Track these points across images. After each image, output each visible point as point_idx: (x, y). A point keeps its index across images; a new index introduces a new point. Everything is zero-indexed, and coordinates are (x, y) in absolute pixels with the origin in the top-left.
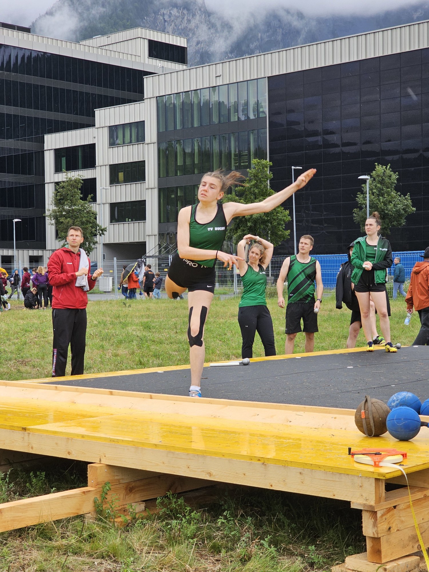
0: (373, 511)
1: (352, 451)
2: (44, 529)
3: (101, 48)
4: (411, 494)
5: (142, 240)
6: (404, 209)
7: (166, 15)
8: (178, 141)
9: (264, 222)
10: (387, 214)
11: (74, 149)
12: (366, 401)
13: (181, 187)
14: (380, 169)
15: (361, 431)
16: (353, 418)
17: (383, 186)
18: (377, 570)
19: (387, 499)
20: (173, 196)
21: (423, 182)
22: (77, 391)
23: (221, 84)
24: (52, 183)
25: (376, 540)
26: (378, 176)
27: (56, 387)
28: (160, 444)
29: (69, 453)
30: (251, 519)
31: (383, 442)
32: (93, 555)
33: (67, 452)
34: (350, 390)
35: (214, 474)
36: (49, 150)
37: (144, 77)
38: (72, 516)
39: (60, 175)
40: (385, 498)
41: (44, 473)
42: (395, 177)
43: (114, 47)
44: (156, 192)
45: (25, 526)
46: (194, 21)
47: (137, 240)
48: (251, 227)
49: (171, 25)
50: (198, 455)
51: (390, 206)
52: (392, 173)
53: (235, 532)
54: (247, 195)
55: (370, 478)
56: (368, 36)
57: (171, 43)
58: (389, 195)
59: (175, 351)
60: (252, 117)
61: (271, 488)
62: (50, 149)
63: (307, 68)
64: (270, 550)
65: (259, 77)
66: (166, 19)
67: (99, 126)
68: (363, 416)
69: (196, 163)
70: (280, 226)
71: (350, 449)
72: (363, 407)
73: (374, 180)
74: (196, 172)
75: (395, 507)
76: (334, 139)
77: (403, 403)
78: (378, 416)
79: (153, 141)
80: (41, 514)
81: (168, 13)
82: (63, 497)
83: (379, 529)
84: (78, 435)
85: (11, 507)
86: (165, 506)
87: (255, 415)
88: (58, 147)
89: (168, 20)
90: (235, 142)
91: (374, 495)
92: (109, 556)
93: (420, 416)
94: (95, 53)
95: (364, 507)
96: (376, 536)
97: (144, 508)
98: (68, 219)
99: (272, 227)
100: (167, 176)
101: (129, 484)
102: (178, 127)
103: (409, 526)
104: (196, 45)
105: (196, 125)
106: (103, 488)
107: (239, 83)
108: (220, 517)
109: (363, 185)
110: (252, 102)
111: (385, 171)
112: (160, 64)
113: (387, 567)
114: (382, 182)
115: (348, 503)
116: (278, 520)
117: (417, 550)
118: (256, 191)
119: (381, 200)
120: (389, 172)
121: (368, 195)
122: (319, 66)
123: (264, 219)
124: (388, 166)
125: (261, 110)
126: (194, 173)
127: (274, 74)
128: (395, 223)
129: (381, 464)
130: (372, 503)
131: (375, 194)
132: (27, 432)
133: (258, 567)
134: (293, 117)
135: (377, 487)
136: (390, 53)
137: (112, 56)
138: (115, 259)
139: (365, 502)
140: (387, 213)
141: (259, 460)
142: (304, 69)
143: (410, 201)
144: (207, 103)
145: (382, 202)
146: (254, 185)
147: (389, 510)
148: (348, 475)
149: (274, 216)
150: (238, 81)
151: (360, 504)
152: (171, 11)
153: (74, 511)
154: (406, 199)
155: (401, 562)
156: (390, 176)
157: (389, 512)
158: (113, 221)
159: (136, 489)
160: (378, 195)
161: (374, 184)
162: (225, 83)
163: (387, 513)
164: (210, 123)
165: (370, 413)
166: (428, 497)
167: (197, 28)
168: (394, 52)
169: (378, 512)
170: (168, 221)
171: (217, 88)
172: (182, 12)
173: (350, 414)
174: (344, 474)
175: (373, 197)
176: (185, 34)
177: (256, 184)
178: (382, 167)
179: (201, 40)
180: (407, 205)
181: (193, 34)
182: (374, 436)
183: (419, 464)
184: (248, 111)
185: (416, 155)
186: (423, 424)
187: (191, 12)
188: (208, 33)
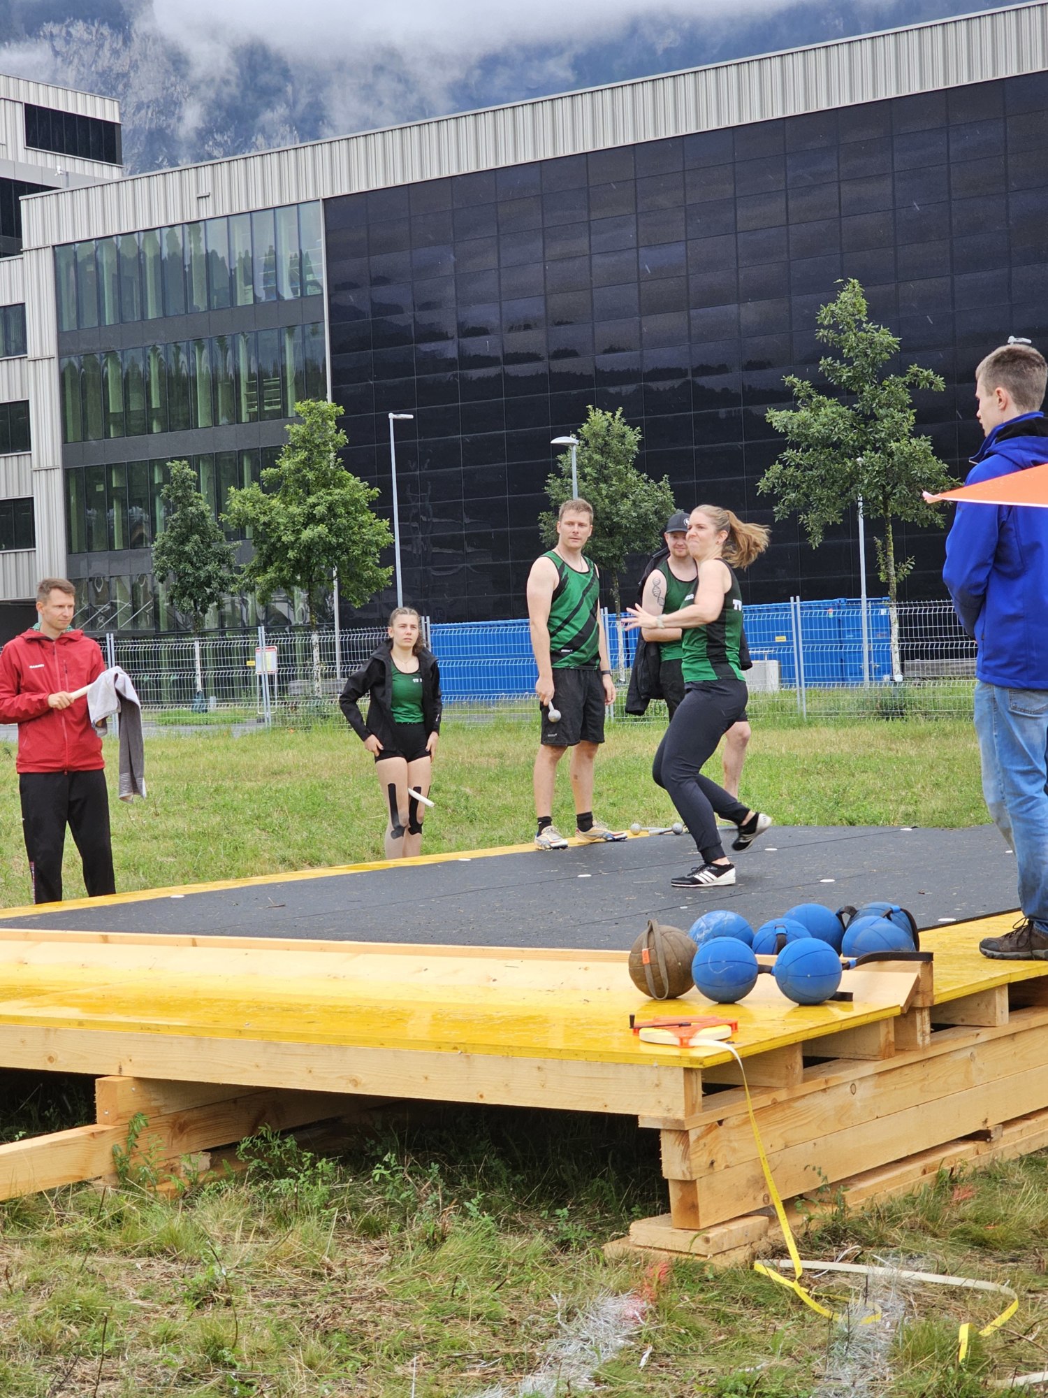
0: (681, 1131)
1: (636, 1021)
2: (19, 1210)
4: (751, 1097)
5: (24, 595)
6: (656, 513)
7: (58, 39)
8: (110, 353)
9: (330, 549)
10: (619, 526)
12: (651, 930)
13: (118, 466)
14: (598, 419)
15: (642, 990)
16: (626, 966)
17: (607, 459)
18: (692, 1241)
19: (705, 1107)
20: (100, 488)
21: (695, 447)
22: (26, 938)
23: (211, 215)
25: (688, 1185)
26: (595, 435)
28: (247, 1028)
29: (51, 1059)
30: (437, 1166)
31: (687, 1007)
32: (129, 1252)
33: (46, 1058)
34: (597, 919)
35: (363, 1081)
37: (20, 198)
38: (71, 1182)
40: (703, 1106)
42: (633, 436)
44: (58, 477)
46: (127, 53)
47: (12, 596)
48: (298, 561)
49: (71, 63)
50: (329, 1046)
51: (625, 506)
52: (627, 428)
53: (409, 1193)
54: (287, 486)
55: (674, 1067)
56: (558, 103)
57: (80, 113)
58: (621, 480)
59: (168, 855)
60: (287, 294)
61: (481, 1101)
63: (417, 179)
64: (484, 1220)
65: (301, 200)
66: (58, 49)
68: (646, 960)
69: (154, 406)
70: (369, 558)
71: (632, 1018)
72: (645, 943)
73: (587, 444)
74: (156, 428)
75: (720, 1122)
76: (483, 346)
77: (719, 932)
78: (674, 959)
79: (47, 354)
80: (14, 1181)
81: (64, 33)
82: (53, 1145)
83: (693, 1165)
84: (69, 1022)
86: (260, 1155)
87: (419, 971)
89: (64, 50)
90: (249, 352)
91: (683, 1100)
92: (163, 1251)
93: (756, 956)
95: (664, 1125)
96: (688, 1178)
97: (208, 1164)
99: (349, 560)
100: (85, 438)
101: (178, 1115)
102: (109, 319)
103: (745, 1160)
104: (134, 114)
105: (152, 313)
106: (131, 1124)
107: (253, 214)
108: (378, 1165)
109: (560, 457)
110: (287, 254)
111: (610, 424)
112: (59, 168)
113: (710, 1235)
114: (604, 450)
115: (634, 1119)
116: (487, 1170)
117: (762, 1206)
118: (311, 476)
119: (604, 492)
120: (619, 426)
121: (575, 482)
122: (445, 174)
124: (618, 413)
125: (309, 278)
126: (150, 431)
127: (338, 193)
128: (637, 545)
129: (693, 1042)
130: (680, 1115)
131: (588, 478)
133: (463, 1252)
134: (384, 294)
135: (688, 1083)
136: (610, 145)
139: (665, 1115)
140: (617, 523)
141: (455, 1048)
142: (409, 181)
143: (670, 493)
144: (178, 260)
145: (607, 497)
146: (303, 462)
147: (710, 1128)
148: (631, 1065)
149: (353, 533)
150: (253, 208)
151: (657, 1119)
152: (71, 30)
153: (76, 1173)
154: (660, 487)
155: (734, 1226)
156: (623, 436)
157: (711, 1131)
159: (192, 1127)
160: (597, 481)
161: (587, 454)
162: (221, 214)
163: (707, 1134)
164: (186, 312)
165: (659, 953)
166: (780, 1103)
167: (136, 72)
168: (620, 143)
169: (690, 1132)
170: (90, 549)
171: (201, 224)
172: (97, 32)
173: (618, 960)
174: (625, 1064)
175: (585, 484)
176: (107, 85)
177: (309, 459)
178: (604, 414)
179: (146, 101)
180: (663, 503)
181: (126, 86)
182: (668, 998)
183: (762, 1040)
184: (279, 281)
185: (676, 383)
186: (763, 969)
187: (119, 31)
188: (164, 83)
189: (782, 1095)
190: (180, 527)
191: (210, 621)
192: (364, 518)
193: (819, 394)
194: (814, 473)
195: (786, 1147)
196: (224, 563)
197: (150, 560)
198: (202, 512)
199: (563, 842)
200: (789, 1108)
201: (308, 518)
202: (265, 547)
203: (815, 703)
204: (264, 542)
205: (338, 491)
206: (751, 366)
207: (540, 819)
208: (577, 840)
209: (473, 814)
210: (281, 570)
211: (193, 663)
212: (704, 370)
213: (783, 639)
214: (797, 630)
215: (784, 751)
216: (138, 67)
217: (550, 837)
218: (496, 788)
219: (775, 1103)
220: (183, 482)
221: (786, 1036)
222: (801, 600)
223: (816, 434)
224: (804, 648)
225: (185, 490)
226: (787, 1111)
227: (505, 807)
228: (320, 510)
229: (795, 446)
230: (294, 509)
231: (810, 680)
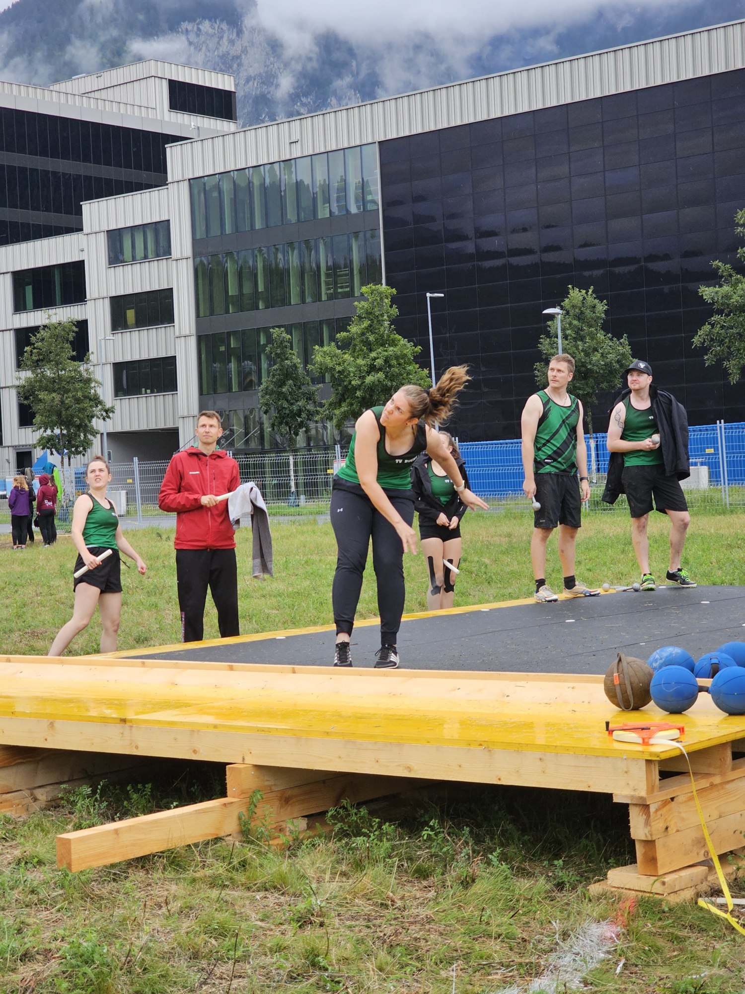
0: (644, 805)
1: (610, 725)
2: (175, 857)
3: (86, 95)
4: (695, 781)
5: (170, 425)
6: (618, 362)
7: (191, 33)
8: (229, 254)
9: (386, 390)
10: (591, 371)
11: (47, 271)
12: (620, 660)
13: (235, 333)
14: (575, 295)
15: (614, 704)
16: (601, 687)
17: (583, 323)
18: (653, 884)
19: (661, 788)
20: (222, 349)
21: (646, 314)
23: (300, 155)
24: (10, 330)
25: (650, 843)
26: (573, 306)
27: (143, 663)
28: (333, 730)
29: (195, 752)
30: (468, 829)
31: (647, 716)
32: (251, 888)
33: (192, 751)
34: (580, 651)
35: (415, 768)
36: (4, 273)
37: (166, 146)
38: (210, 838)
39: (24, 316)
40: (660, 788)
41: (149, 786)
42: (601, 307)
43: (109, 94)
44: (193, 342)
45: (148, 853)
46: (239, 42)
47: (161, 426)
48: (363, 398)
49: (200, 50)
50: (391, 743)
51: (596, 357)
52: (597, 301)
53: (448, 847)
54: (355, 345)
55: (638, 759)
56: (547, 69)
57: (207, 85)
58: (592, 339)
59: (273, 609)
60: (353, 210)
61: (499, 783)
62: (5, 271)
63: (445, 126)
64: (502, 867)
65: (363, 143)
66: (191, 40)
67: (89, 231)
68: (617, 682)
69: (260, 290)
71: (607, 723)
72: (615, 670)
73: (568, 313)
74: (261, 305)
75: (672, 799)
76: (494, 244)
77: (669, 662)
78: (637, 681)
79: (185, 255)
80: (170, 837)
81: (195, 29)
83: (653, 829)
84: (207, 725)
85: (130, 826)
86: (342, 820)
87: (454, 690)
88: (18, 268)
89: (196, 41)
90: (326, 251)
91: (645, 783)
92: (275, 887)
93: (697, 679)
94: (77, 104)
95: (632, 800)
96: (649, 839)
97: (305, 826)
98: (54, 395)
100: (212, 314)
101: (283, 791)
102: (228, 229)
103: (691, 826)
104: (244, 85)
105: (258, 226)
106: (251, 797)
107: (330, 154)
108: (426, 828)
109: (549, 323)
110: (353, 181)
111: (584, 299)
112: (193, 124)
113: (666, 880)
114: (580, 317)
115: (610, 796)
116: (504, 832)
117: (702, 859)
118: (372, 338)
119: (580, 348)
120: (591, 300)
121: (560, 341)
122: (466, 122)
123: (386, 385)
124: (590, 291)
125: (369, 198)
126: (257, 308)
127: (389, 137)
128: (604, 385)
129: (652, 741)
130: (643, 793)
131: (569, 337)
132: (128, 724)
133: (488, 890)
134: (422, 208)
135: (648, 771)
137: (107, 109)
138: (136, 459)
139: (632, 793)
140: (590, 369)
141: (481, 745)
142: (440, 127)
143: (628, 348)
144: (276, 187)
145: (582, 351)
146: (366, 328)
147: (665, 803)
148: (607, 757)
149: (403, 379)
150: (329, 149)
151: (626, 796)
152: (200, 26)
153: (213, 832)
154: (621, 343)
155: (683, 873)
156: (594, 307)
157: (665, 805)
158: (120, 393)
159: (294, 800)
160: (575, 339)
161: (568, 320)
162: (307, 154)
163: (663, 807)
164: (283, 224)
165: (626, 676)
166: (716, 785)
167: (246, 55)
168: (591, 96)
169: (651, 806)
170: (215, 392)
171: (293, 161)
172: (218, 28)
173: (597, 681)
174: (602, 757)
175: (567, 342)
176: (226, 64)
177: (370, 326)
178: (580, 292)
179: (253, 75)
180: (623, 355)
181: (239, 65)
182: (633, 709)
183: (702, 740)
184: (348, 201)
185: (632, 268)
186: (702, 689)
187: (234, 27)
188: (265, 62)
189: (717, 780)
190: (279, 375)
191: (301, 441)
192: (411, 368)
193: (737, 273)
194: (734, 331)
195: (720, 817)
196: (310, 400)
197: (258, 398)
198: (295, 364)
199: (555, 597)
200: (723, 788)
201: (371, 368)
202: (340, 388)
203: (736, 497)
204: (340, 385)
205: (391, 348)
206: (687, 255)
207: (537, 581)
208: (564, 595)
209: (490, 577)
210: (352, 404)
211: (289, 471)
212: (652, 258)
213: (712, 451)
214: (722, 443)
215: (712, 531)
216: (247, 52)
217: (545, 594)
218: (507, 559)
219: (712, 785)
220: (281, 343)
221: (719, 737)
222: (725, 423)
223: (735, 303)
224: (727, 457)
225: (283, 349)
226: (722, 792)
227: (512, 572)
228: (379, 362)
229: (720, 312)
230: (360, 361)
231: (732, 480)
